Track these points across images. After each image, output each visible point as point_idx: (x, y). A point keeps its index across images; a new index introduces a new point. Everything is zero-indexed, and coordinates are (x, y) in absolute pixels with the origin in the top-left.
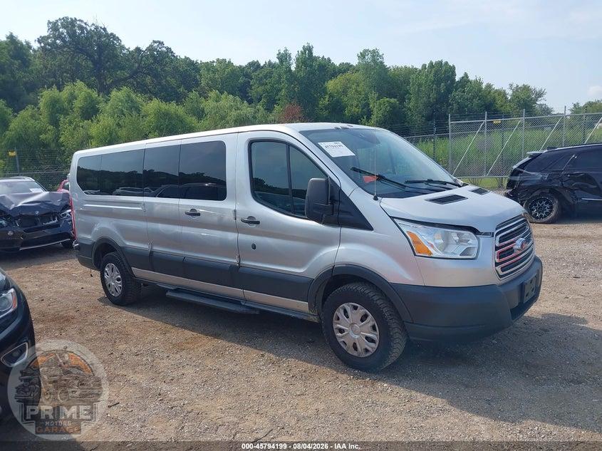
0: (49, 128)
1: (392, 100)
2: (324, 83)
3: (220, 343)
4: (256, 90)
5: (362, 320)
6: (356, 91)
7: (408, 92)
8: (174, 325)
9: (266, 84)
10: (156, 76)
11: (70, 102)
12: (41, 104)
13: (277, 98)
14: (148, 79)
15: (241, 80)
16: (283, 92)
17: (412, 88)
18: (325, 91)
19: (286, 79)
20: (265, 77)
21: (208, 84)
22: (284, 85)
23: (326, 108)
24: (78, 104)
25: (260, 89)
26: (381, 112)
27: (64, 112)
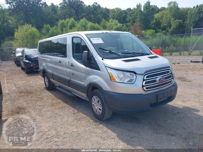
0: (60, 32)
1: (180, 21)
2: (153, 15)
3: (66, 105)
4: (129, 18)
5: (98, 102)
6: (166, 17)
7: (187, 17)
8: (57, 98)
9: (132, 16)
10: (95, 14)
11: (67, 24)
12: (59, 25)
13: (136, 21)
14: (92, 16)
15: (124, 15)
16: (138, 19)
17: (188, 16)
18: (153, 18)
19: (139, 14)
20: (132, 13)
21: (112, 16)
22: (138, 16)
23: (154, 24)
24: (69, 24)
25: (130, 18)
26: (175, 25)
27: (65, 27)
